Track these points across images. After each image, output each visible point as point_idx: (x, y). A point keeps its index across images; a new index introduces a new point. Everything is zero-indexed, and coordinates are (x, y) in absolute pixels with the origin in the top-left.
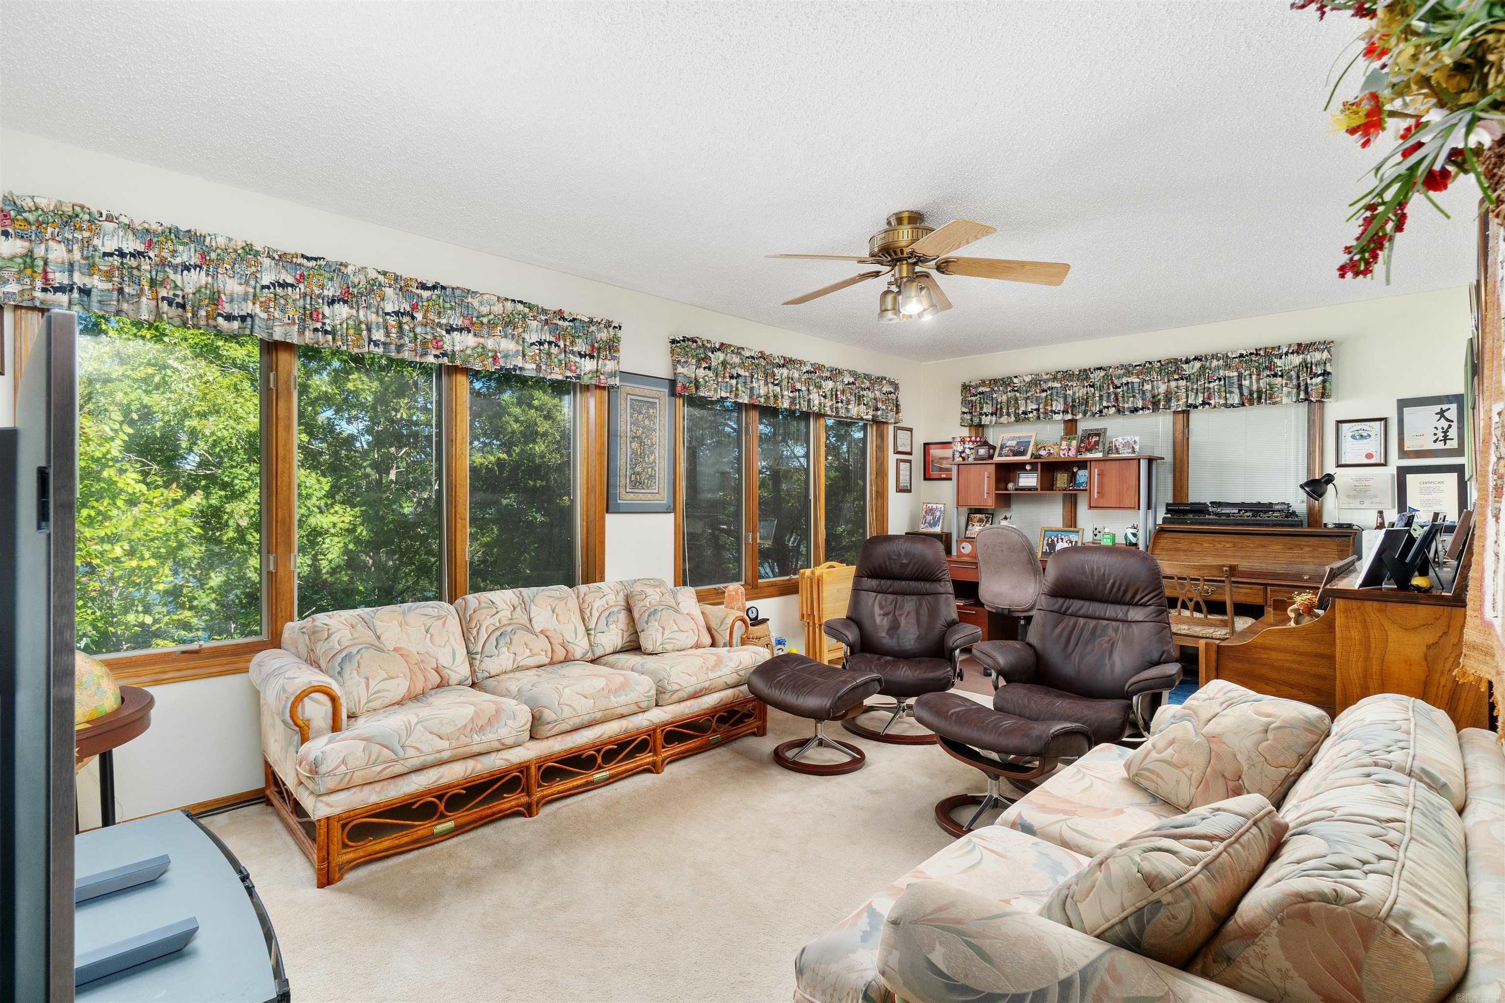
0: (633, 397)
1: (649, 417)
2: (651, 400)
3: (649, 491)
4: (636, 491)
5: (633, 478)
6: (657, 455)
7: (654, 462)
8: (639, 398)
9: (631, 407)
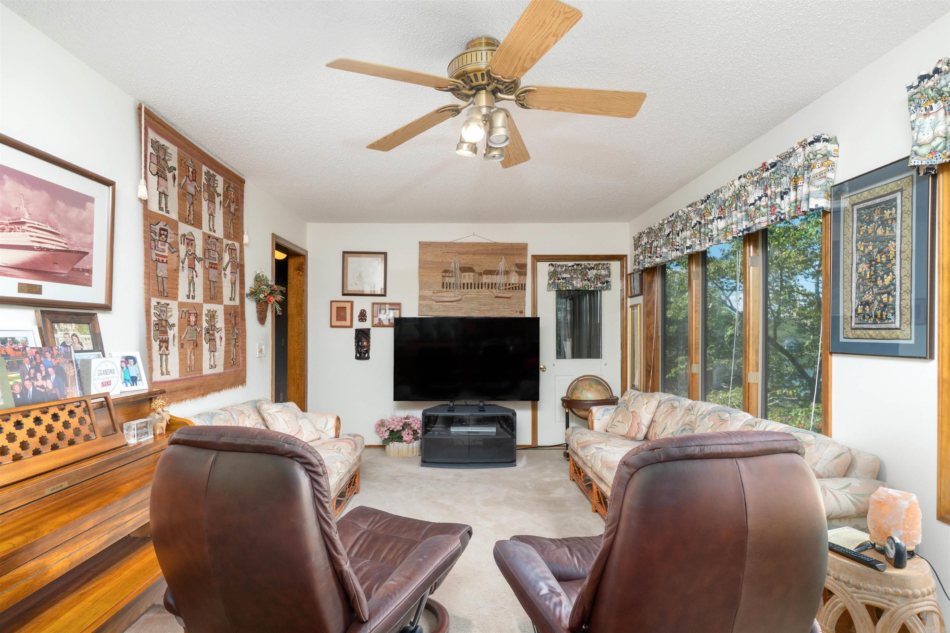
0: (861, 206)
1: (884, 223)
2: (887, 198)
3: (883, 326)
4: (865, 326)
5: (860, 311)
6: (897, 273)
7: (892, 283)
8: (870, 203)
9: (859, 220)
